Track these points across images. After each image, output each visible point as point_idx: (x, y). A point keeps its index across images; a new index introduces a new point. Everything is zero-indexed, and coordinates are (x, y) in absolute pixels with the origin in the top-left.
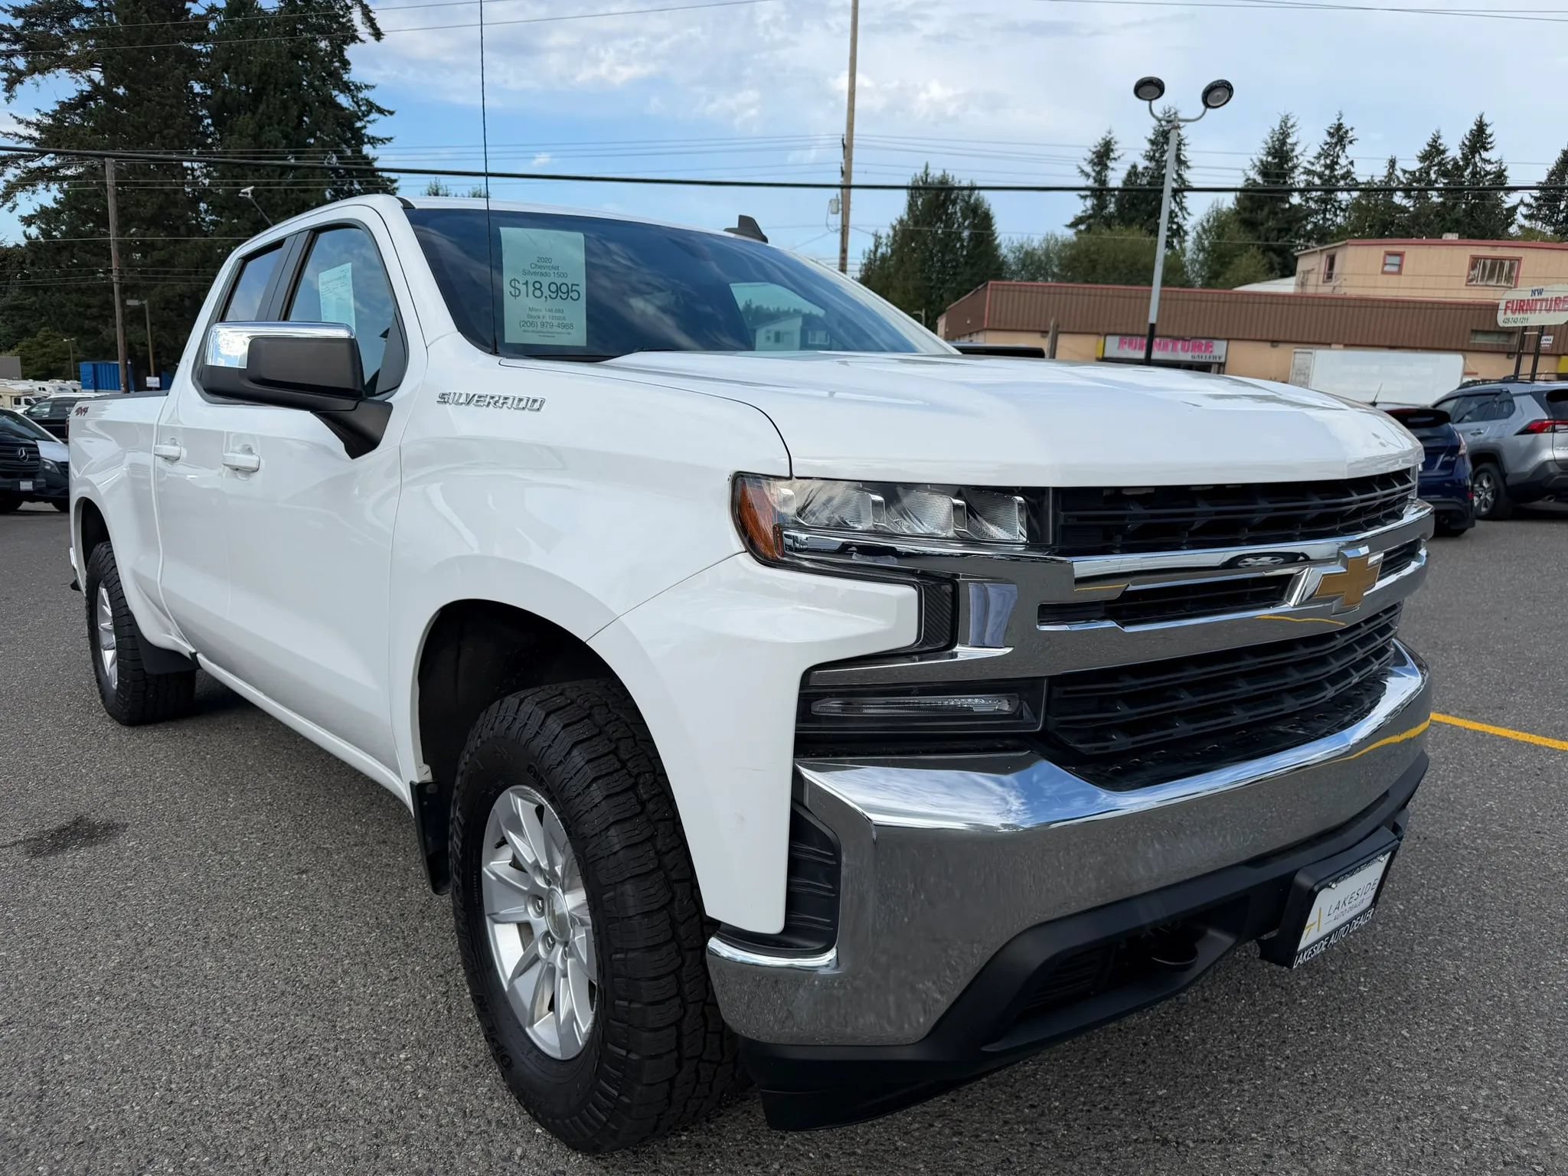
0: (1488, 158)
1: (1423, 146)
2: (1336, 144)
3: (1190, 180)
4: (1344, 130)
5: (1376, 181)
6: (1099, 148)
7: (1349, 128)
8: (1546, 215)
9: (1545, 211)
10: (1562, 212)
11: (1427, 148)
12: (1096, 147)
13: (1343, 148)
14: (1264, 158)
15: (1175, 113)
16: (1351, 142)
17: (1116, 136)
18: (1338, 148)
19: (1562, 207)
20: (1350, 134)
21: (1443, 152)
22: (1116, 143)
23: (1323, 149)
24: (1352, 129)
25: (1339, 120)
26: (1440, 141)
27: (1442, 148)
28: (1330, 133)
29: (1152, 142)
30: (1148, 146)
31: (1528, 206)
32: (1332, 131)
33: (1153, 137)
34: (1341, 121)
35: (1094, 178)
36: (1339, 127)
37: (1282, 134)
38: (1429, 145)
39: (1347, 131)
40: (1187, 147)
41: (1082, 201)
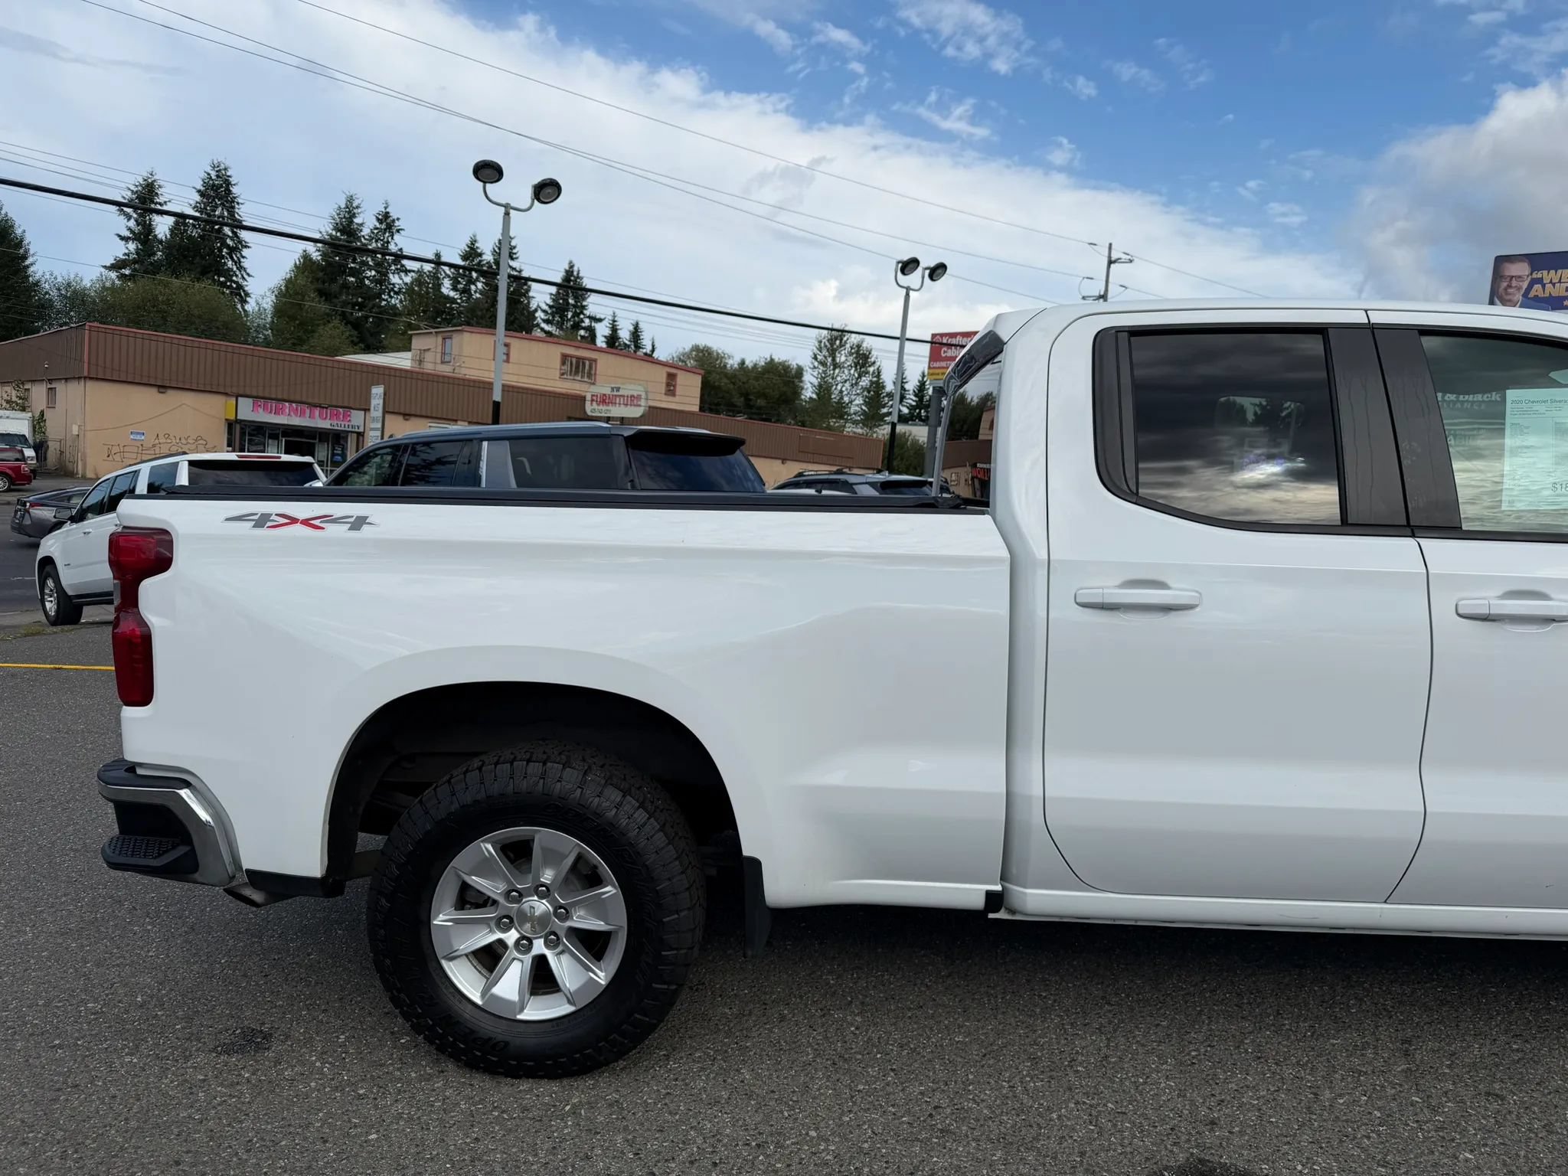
0: (514, 267)
1: (463, 246)
2: (385, 230)
3: (246, 240)
4: (391, 219)
5: (425, 271)
6: (140, 188)
7: (395, 217)
8: (558, 321)
9: (557, 318)
10: (570, 320)
11: (468, 249)
12: (137, 186)
13: (392, 236)
14: (334, 233)
15: (225, 169)
16: (398, 231)
17: (160, 177)
18: (387, 234)
19: (569, 317)
20: (397, 223)
21: (480, 255)
22: (160, 186)
23: (373, 233)
24: (398, 219)
25: (386, 208)
26: (477, 245)
27: (479, 251)
28: (378, 219)
29: (201, 194)
30: (198, 198)
31: (544, 311)
32: (380, 217)
33: (202, 189)
34: (387, 210)
35: (136, 221)
36: (387, 215)
37: (349, 212)
38: (469, 247)
39: (393, 221)
40: (241, 206)
41: (124, 242)
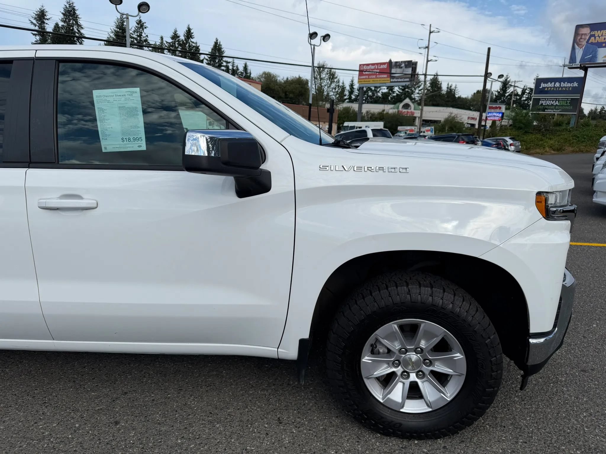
0: (193, 41)
1: (171, 34)
2: (140, 27)
3: (84, 33)
4: (142, 23)
5: (157, 44)
6: (38, 13)
7: (144, 22)
8: (212, 64)
9: (212, 62)
10: (217, 63)
11: (173, 35)
12: (37, 12)
13: (143, 30)
14: (116, 29)
15: (72, 3)
16: (145, 28)
17: (46, 8)
18: (141, 29)
19: (217, 61)
20: (145, 25)
21: (179, 37)
22: (46, 12)
23: (135, 29)
24: (145, 23)
25: (140, 18)
26: (177, 33)
27: (178, 35)
28: (137, 23)
29: (64, 14)
30: (62, 16)
31: (207, 60)
32: (138, 22)
33: (64, 12)
34: (141, 19)
35: (38, 27)
36: (140, 21)
37: (122, 20)
38: (174, 34)
39: (143, 23)
40: (80, 19)
41: (34, 36)
